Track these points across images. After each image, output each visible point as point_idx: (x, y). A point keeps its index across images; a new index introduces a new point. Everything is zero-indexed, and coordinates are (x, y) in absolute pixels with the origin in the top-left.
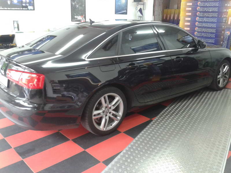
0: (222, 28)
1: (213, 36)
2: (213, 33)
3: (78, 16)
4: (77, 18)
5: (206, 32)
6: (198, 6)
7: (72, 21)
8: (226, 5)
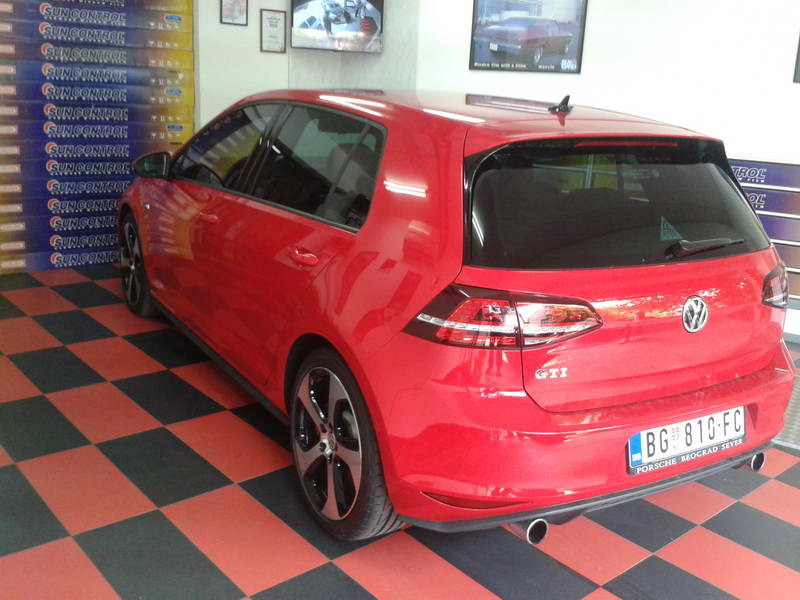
0: (147, 102)
1: (122, 132)
2: (121, 123)
5: (90, 122)
6: (41, 18)
8: (152, 24)
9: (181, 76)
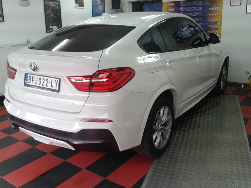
3: (53, 27)
4: (52, 29)
7: (47, 32)
8: (210, 9)
9: (218, 24)
